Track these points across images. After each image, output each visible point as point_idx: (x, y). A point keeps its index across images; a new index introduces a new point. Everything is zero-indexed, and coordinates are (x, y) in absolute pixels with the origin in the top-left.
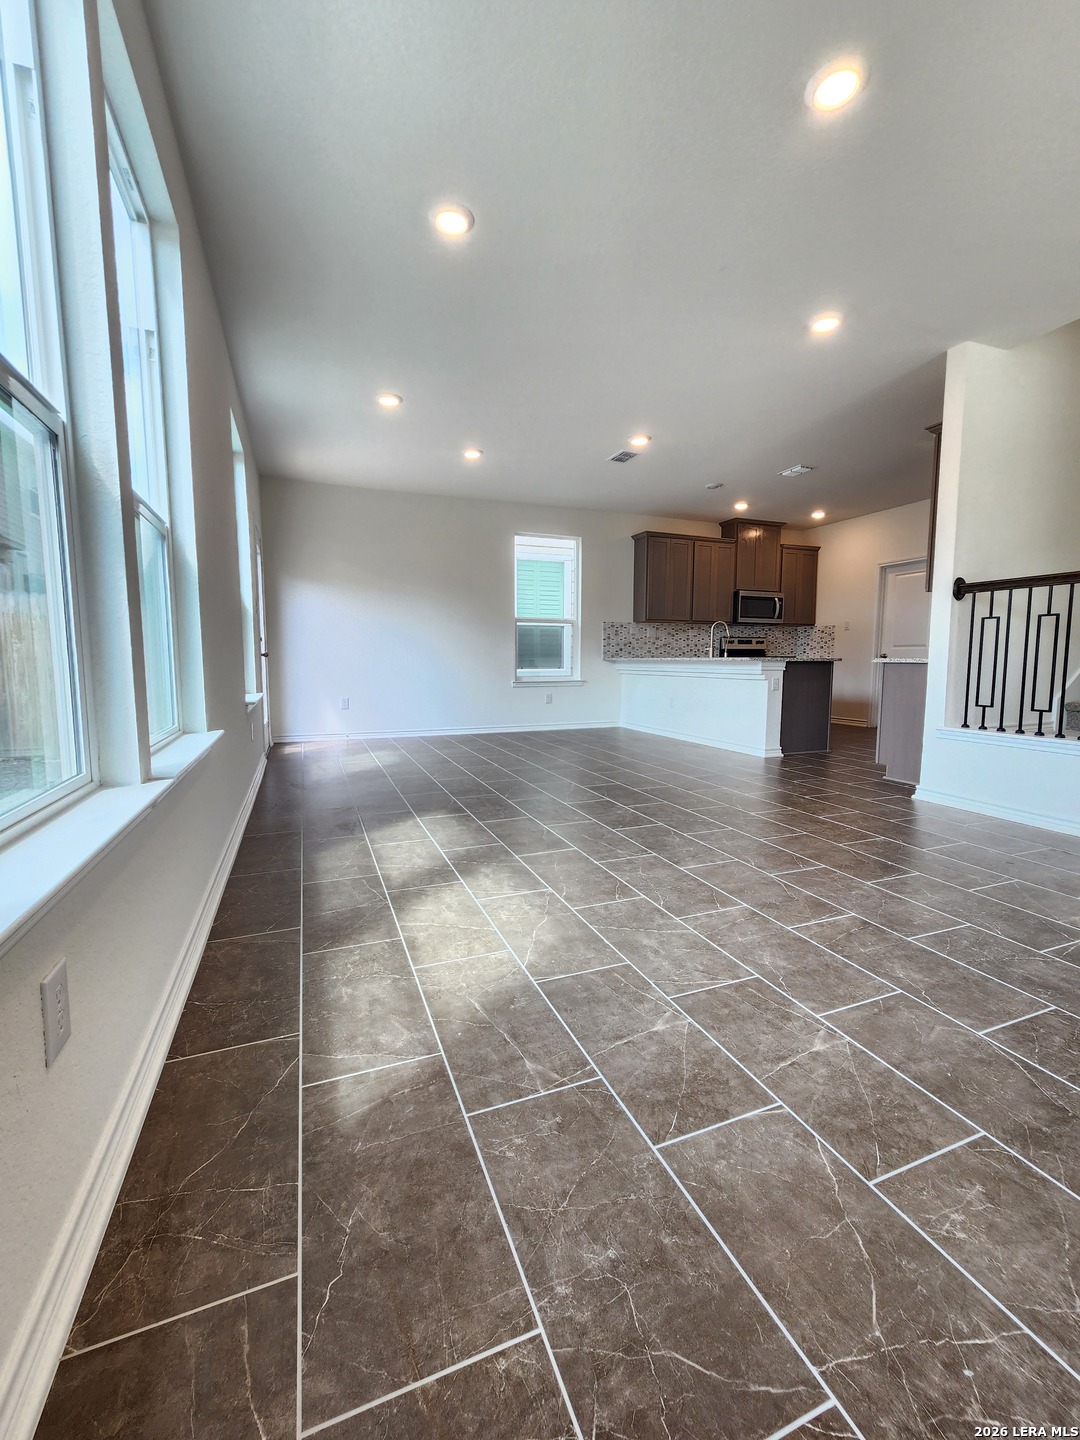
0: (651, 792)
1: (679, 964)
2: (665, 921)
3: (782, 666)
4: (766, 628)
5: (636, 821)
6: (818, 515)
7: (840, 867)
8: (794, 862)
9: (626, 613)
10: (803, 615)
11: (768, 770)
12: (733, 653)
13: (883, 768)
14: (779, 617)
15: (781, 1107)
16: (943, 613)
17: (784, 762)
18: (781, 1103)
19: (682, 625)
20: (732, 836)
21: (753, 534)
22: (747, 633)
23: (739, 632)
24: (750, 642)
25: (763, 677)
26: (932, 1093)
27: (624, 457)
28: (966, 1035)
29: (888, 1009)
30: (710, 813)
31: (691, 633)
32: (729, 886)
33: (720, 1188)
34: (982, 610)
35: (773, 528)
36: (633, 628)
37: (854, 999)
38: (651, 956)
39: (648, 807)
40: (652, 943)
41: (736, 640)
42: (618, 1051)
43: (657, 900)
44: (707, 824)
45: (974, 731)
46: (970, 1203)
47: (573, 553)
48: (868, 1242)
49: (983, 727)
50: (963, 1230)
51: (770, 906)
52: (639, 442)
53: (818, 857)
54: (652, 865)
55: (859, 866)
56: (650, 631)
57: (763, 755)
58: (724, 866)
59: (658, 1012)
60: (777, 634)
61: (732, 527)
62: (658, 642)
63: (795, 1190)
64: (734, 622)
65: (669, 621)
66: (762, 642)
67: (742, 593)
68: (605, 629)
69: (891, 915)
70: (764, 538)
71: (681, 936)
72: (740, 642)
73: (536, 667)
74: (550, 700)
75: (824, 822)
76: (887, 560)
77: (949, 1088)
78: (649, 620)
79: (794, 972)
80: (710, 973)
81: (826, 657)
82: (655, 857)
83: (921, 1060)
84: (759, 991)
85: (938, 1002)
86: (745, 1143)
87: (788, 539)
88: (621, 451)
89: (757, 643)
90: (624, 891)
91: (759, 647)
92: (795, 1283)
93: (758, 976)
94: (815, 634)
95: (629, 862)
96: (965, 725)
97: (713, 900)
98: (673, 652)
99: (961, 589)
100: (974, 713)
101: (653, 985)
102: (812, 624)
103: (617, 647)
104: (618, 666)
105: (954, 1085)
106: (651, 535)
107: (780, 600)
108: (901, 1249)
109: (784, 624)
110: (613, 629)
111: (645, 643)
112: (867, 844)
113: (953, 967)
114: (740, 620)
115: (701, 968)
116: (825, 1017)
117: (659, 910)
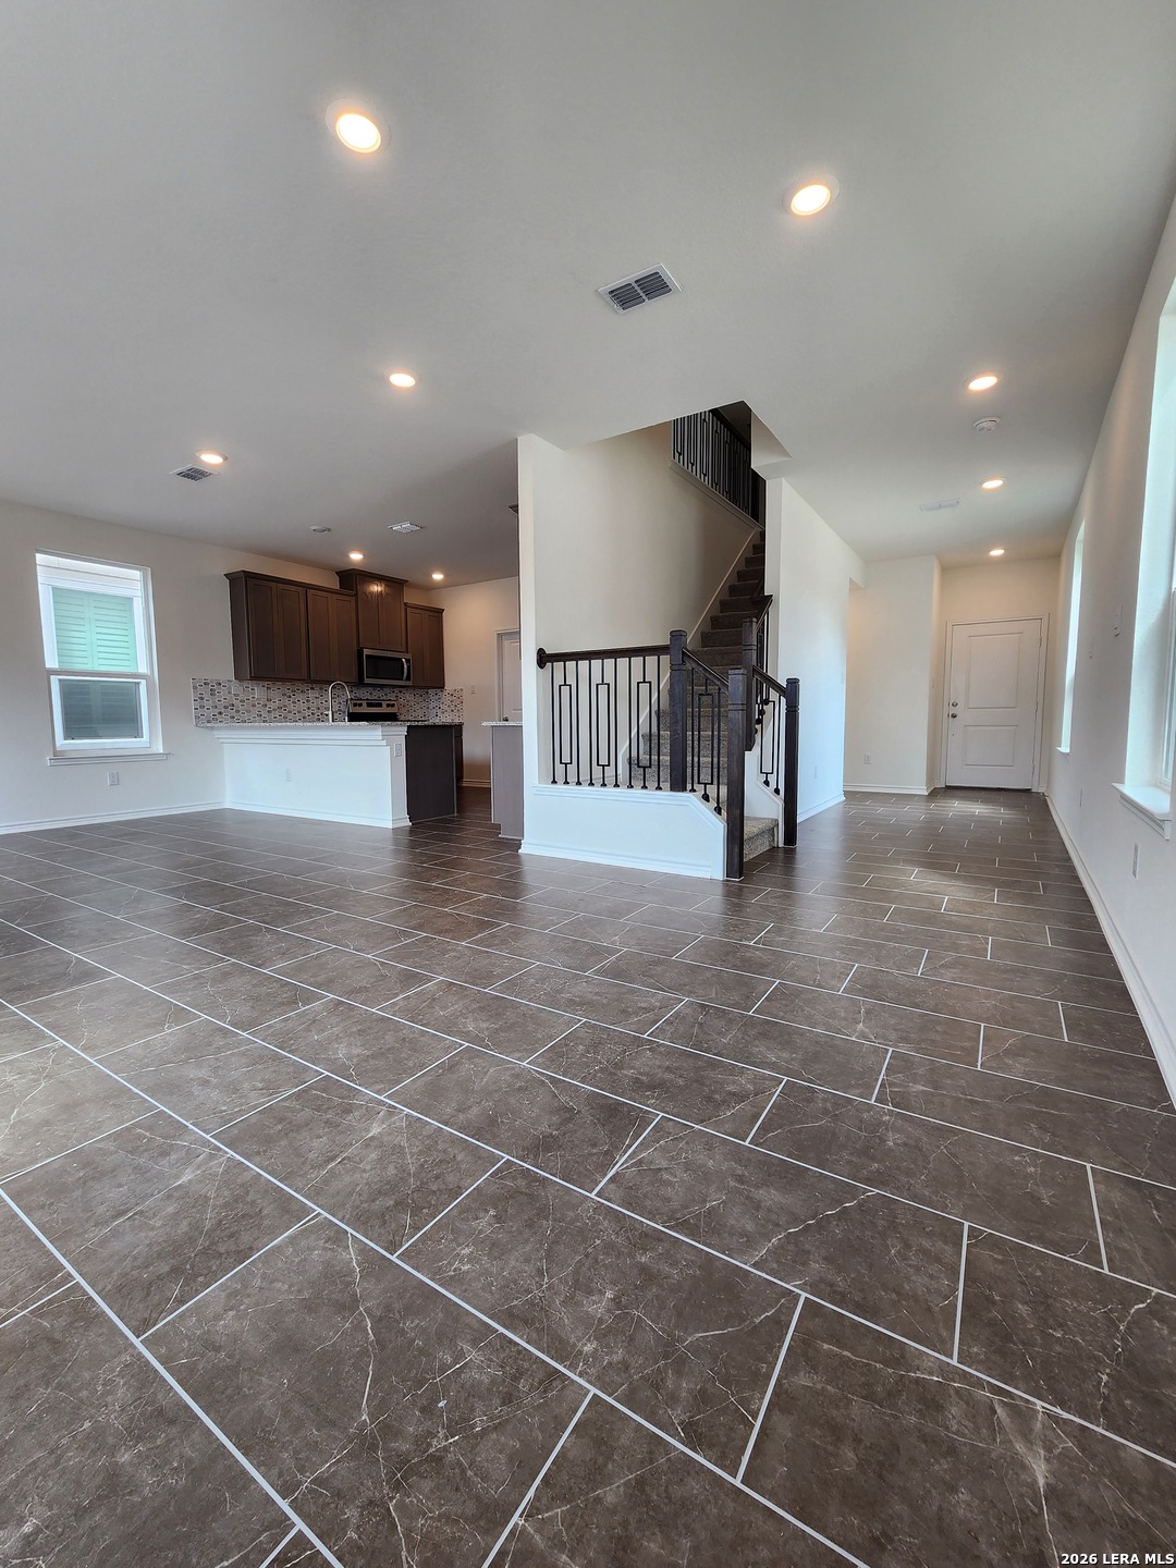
0: (248, 884)
1: (233, 1088)
2: (228, 1040)
3: (403, 731)
4: (396, 690)
5: (222, 922)
6: (438, 577)
7: (440, 933)
8: (397, 935)
9: (225, 668)
10: (430, 675)
11: (396, 842)
12: (354, 717)
13: (498, 827)
14: (408, 678)
15: (319, 1214)
16: (531, 679)
17: (412, 831)
18: (319, 1210)
19: (299, 685)
20: (336, 921)
21: (376, 588)
22: (376, 695)
23: (364, 694)
24: (380, 705)
25: (384, 743)
26: (472, 1137)
27: (195, 474)
28: (514, 1069)
29: (451, 1067)
30: (315, 900)
31: (311, 694)
32: (319, 979)
33: (217, 1349)
34: (559, 680)
35: (396, 584)
36: (235, 687)
37: (422, 1066)
38: (196, 1090)
39: (239, 904)
40: (204, 1073)
41: (364, 703)
42: (115, 1233)
43: (222, 1017)
44: (308, 912)
45: (560, 786)
46: (480, 1232)
47: (139, 586)
48: (377, 1321)
49: (566, 783)
50: (469, 1261)
51: (360, 990)
52: (211, 459)
53: (420, 927)
54: (226, 975)
55: (458, 928)
56: (258, 692)
57: (390, 825)
58: (318, 957)
59: (189, 1157)
60: (408, 696)
61: (351, 579)
62: (272, 705)
63: (309, 1307)
64: (360, 683)
65: (283, 680)
66: (393, 705)
67: (366, 652)
68: (195, 688)
69: (476, 970)
70: (387, 594)
71: (243, 1054)
72: (369, 705)
73: (101, 737)
74: (116, 781)
75: (436, 889)
76: (501, 628)
77: (486, 1128)
78: (255, 678)
79: (368, 1056)
80: (270, 1088)
81: (457, 721)
82: (234, 964)
83: (470, 1107)
84: (324, 1091)
85: (497, 1045)
86: (264, 1277)
87: (411, 597)
88: (189, 466)
89: (388, 705)
90: (179, 1015)
91: (390, 710)
92: (286, 1414)
93: (327, 1073)
94: (445, 696)
95: (196, 977)
96: (554, 782)
97: (297, 997)
98: (290, 716)
99: (543, 659)
100: (560, 768)
101: (191, 1127)
102: (442, 687)
103: (214, 711)
104: (217, 734)
105: (492, 1122)
106: (249, 576)
107: (408, 661)
108: (409, 1311)
109: (414, 687)
110: (206, 689)
111: (254, 706)
112: (470, 904)
113: (515, 1006)
114: (367, 681)
115: (260, 1085)
116: (389, 1097)
117: (221, 1029)
